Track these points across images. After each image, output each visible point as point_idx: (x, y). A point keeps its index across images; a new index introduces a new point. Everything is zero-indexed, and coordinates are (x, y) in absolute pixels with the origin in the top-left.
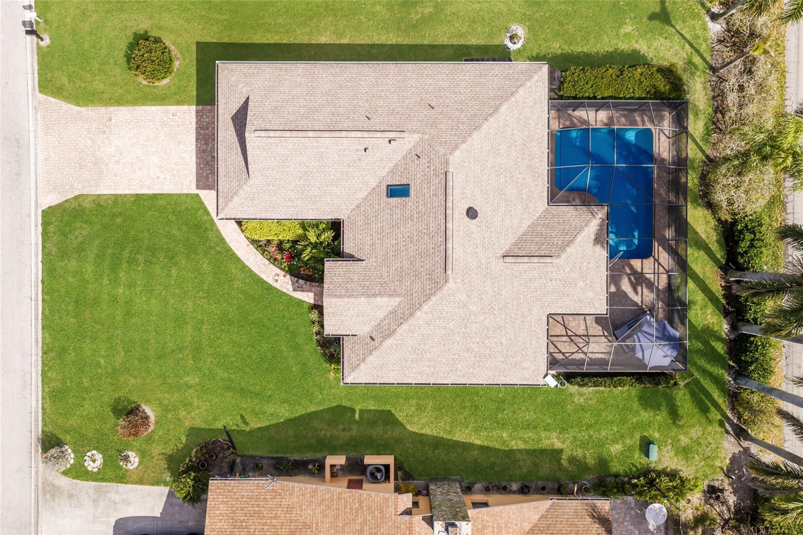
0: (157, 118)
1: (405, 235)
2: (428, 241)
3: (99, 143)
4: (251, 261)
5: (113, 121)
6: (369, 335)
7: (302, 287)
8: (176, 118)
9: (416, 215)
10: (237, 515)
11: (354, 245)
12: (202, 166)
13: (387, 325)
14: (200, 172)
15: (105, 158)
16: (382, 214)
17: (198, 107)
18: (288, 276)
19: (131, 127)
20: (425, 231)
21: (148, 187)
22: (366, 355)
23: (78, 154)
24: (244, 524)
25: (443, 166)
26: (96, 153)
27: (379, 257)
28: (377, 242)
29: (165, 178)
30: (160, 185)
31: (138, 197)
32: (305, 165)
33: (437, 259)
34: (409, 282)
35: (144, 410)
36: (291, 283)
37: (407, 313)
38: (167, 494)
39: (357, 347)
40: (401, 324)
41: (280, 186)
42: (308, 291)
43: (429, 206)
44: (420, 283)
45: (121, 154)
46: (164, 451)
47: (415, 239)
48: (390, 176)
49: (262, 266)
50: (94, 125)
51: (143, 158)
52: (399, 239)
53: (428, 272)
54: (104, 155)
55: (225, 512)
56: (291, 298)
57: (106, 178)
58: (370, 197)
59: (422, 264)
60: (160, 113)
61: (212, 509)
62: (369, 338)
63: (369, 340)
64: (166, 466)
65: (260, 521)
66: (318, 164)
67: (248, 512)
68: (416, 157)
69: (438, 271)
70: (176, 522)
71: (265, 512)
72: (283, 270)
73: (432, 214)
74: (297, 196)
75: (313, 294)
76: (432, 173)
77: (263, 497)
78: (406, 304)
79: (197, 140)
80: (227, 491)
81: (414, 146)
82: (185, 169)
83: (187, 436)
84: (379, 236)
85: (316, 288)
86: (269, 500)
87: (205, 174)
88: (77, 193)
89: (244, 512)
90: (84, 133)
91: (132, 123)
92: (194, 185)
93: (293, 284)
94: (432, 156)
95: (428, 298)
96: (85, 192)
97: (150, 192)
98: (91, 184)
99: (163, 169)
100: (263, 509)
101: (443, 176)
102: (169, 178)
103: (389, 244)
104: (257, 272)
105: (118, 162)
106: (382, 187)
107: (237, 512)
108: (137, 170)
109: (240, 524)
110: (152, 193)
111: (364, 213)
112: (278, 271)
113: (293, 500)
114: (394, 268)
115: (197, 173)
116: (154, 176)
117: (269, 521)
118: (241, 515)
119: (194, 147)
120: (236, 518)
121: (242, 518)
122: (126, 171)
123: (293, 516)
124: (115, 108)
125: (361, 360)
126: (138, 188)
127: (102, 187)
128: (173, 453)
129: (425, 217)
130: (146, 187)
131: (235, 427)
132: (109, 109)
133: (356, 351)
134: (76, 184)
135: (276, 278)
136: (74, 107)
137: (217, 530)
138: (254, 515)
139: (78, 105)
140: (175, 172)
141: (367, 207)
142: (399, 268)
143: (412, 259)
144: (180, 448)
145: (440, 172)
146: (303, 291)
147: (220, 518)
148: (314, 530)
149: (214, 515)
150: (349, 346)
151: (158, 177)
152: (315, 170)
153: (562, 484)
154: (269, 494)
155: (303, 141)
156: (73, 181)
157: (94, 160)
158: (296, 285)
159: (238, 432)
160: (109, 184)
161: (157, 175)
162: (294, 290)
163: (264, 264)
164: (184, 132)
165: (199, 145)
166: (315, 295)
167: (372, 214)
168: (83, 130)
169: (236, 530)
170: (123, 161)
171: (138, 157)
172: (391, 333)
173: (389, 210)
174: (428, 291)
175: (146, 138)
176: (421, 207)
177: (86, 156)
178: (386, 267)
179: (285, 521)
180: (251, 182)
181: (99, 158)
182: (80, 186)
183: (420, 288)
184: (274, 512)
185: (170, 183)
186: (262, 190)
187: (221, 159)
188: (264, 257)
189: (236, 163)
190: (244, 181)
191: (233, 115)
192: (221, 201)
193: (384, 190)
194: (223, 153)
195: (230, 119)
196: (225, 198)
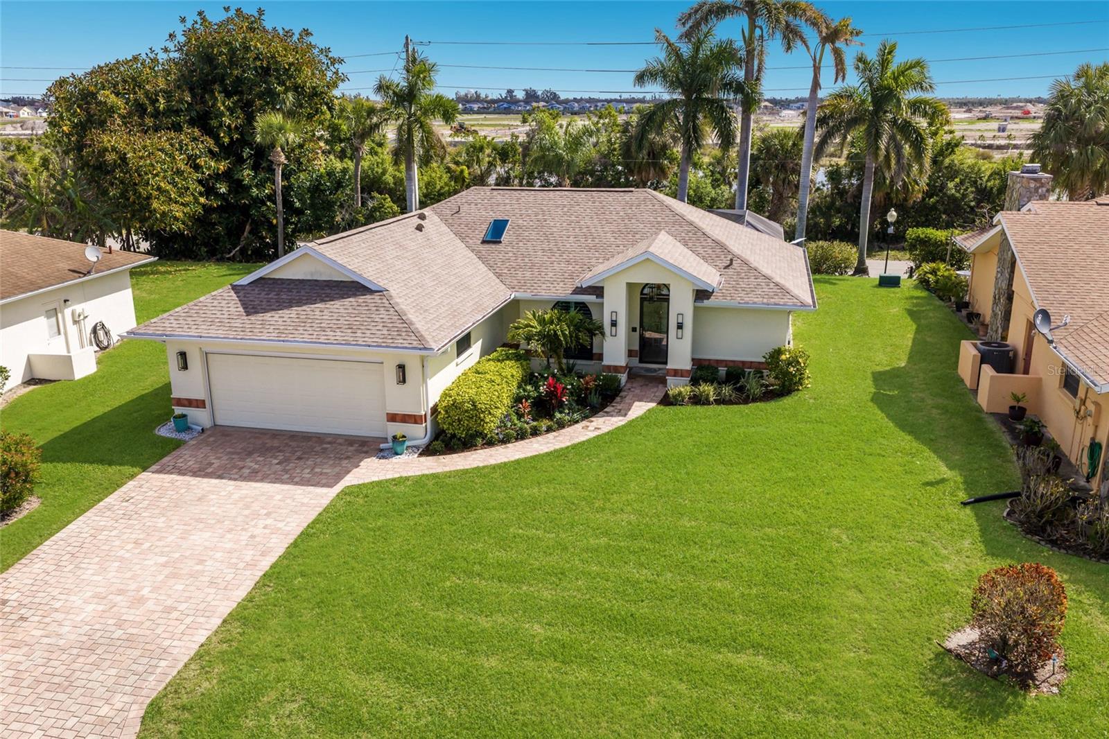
0: (102, 524)
2: (582, 207)
4: (541, 448)
6: (721, 269)
7: (620, 410)
8: (138, 497)
9: (540, 217)
11: (562, 283)
13: (706, 250)
14: (297, 480)
15: (97, 627)
16: (524, 250)
17: (151, 469)
18: (594, 419)
19: (70, 567)
20: (566, 209)
21: (262, 555)
22: (758, 274)
25: (483, 193)
26: (61, 642)
28: (565, 257)
29: (264, 528)
30: (274, 536)
33: (611, 200)
34: (639, 224)
36: (609, 418)
37: (688, 229)
39: (744, 286)
42: (630, 404)
43: (531, 205)
45: (121, 592)
47: (574, 218)
48: (469, 241)
49: (559, 438)
51: (176, 555)
52: (569, 234)
54: (87, 628)
56: (641, 419)
57: (158, 631)
58: (490, 262)
59: (614, 212)
60: (98, 518)
68: (456, 215)
72: (577, 421)
73: (544, 203)
76: (486, 201)
78: (674, 229)
81: (439, 216)
82: (270, 498)
84: (557, 254)
85: (626, 399)
87: (308, 476)
91: (64, 564)
92: (320, 490)
93: (611, 416)
94: (463, 201)
96: (154, 687)
98: (141, 669)
99: (239, 528)
101: (495, 193)
102: (269, 522)
103: (573, 244)
104: (568, 444)
105: (138, 601)
106: (482, 249)
108: (198, 568)
111: (513, 269)
112: (578, 426)
114: (613, 240)
116: (243, 543)
122: (179, 587)
127: (177, 643)
129: (545, 208)
130: (257, 558)
131: (961, 493)
133: (752, 286)
135: (591, 428)
140: (263, 512)
141: (506, 266)
142: (614, 235)
143: (605, 222)
145: (488, 194)
146: (629, 409)
150: (740, 295)
151: (252, 537)
157: (75, 651)
158: (613, 413)
159: (968, 488)
161: (244, 538)
162: (625, 415)
163: (556, 437)
164: (183, 491)
166: (640, 401)
167: (518, 261)
170: (145, 591)
171: (165, 565)
173: (520, 243)
175: (130, 546)
176: (529, 212)
178: (608, 248)
180: (393, 291)
181: (84, 639)
182: (120, 700)
185: (283, 521)
186: (414, 296)
187: (314, 337)
188: (540, 434)
189: (342, 311)
190: (385, 301)
191: (245, 312)
192: (401, 341)
193: (487, 246)
194: (305, 332)
195: (249, 317)
196: (400, 333)
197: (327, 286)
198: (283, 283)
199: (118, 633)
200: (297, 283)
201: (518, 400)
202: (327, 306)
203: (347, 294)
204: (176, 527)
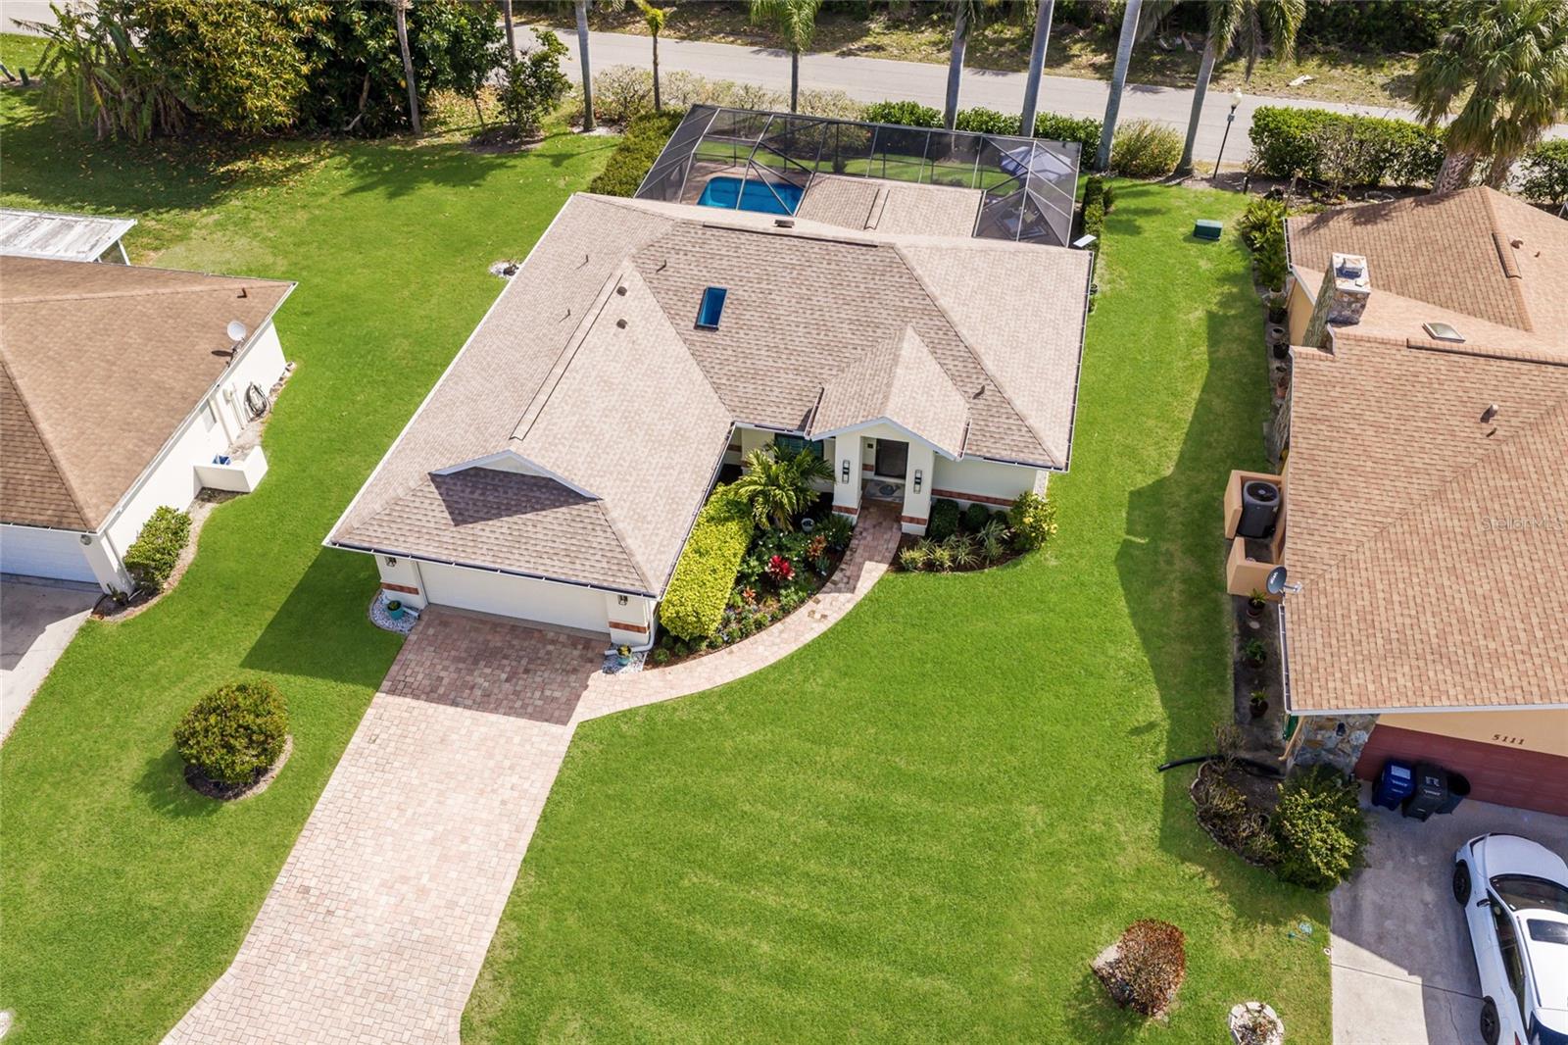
0: (360, 778)
1: (793, 309)
2: (815, 269)
3: (348, 931)
4: (767, 653)
5: (312, 884)
6: (971, 400)
7: (849, 578)
8: (383, 736)
9: (763, 285)
10: (1373, 651)
11: (789, 407)
12: (519, 704)
13: (956, 363)
14: (530, 710)
15: (396, 925)
16: (745, 345)
17: (382, 688)
18: (819, 596)
19: (350, 843)
20: (795, 272)
21: (517, 831)
22: (1011, 411)
23: (349, 999)
24: (1394, 636)
25: (693, 231)
26: (372, 944)
27: (823, 361)
28: (793, 362)
29: (512, 789)
30: (523, 802)
31: (535, 859)
32: (611, 411)
33: (850, 259)
34: (882, 311)
35: (1110, 964)
36: (836, 595)
37: (938, 323)
38: (1351, 946)
39: (993, 429)
40: (957, 335)
41: (634, 464)
42: (860, 569)
43: (752, 261)
44: (888, 292)
45: (405, 880)
46: (1227, 927)
47: (805, 291)
48: (679, 322)
49: (785, 636)
50: (296, 936)
51: (440, 828)
52: (799, 320)
53: (870, 277)
54: (388, 926)
55: (1368, 673)
56: (869, 598)
57: (449, 933)
58: (706, 363)
59: (853, 284)
60: (354, 769)
61: (1364, 699)
62: (976, 401)
63: (980, 402)
64: (1269, 928)
65: (1382, 609)
66: (617, 393)
67: (1364, 633)
68: (661, 272)
69: (871, 258)
70: (1431, 936)
71: (1360, 603)
72: (802, 602)
73: (769, 258)
74: (665, 454)
75: (867, 563)
76: (698, 249)
77: (1324, 611)
78: (922, 322)
79: (454, 704)
80: (1315, 676)
81: (641, 273)
82: (509, 740)
83: (1184, 860)
84: (784, 356)
85: (856, 555)
86: (1330, 599)
87: (540, 703)
88: (454, 1026)
89: (1364, 639)
90: (304, 967)
91: (342, 837)
92: (555, 729)
93: (839, 591)
94: (670, 246)
95: (916, 281)
96: (461, 998)
97: (531, 827)
98: (446, 978)
99: (489, 789)
100: (1353, 608)
101: (709, 232)
102: (515, 779)
103: (802, 339)
104: (794, 648)
105: (422, 892)
106: (695, 338)
107: (1365, 652)
108: (463, 847)
109: (1395, 644)
110: (535, 824)
111: (733, 379)
112: (804, 610)
113: (1327, 556)
114: (849, 336)
115: (531, 717)
116: (497, 812)
117: (1381, 595)
118: (1373, 645)
119: (468, 713)
120: (1381, 652)
121: (1380, 641)
122: (453, 875)
123: (1361, 557)
124: (283, 873)
125: (1020, 422)
126: (509, 856)
127: (467, 948)
128: (1231, 902)
129: (770, 269)
130: (514, 835)
131: (1162, 749)
132: (277, 887)
133: (1001, 430)
134: (428, 1024)
135: (817, 616)
136: (219, 983)
137: (1418, 684)
138: (1369, 622)
139: (220, 968)
140: (507, 763)
141: (724, 372)
142: (852, 326)
143: (841, 302)
144: (1217, 883)
145: (700, 235)
146: (859, 577)
147: (1385, 681)
148: (1390, 520)
149: (1379, 693)
150: (987, 444)
151: (504, 803)
152: (625, 403)
153: (1267, 316)
154: (1315, 602)
155: (565, 387)
156: (417, 1032)
157: (387, 956)
158: (841, 585)
159: (1171, 741)
160: (468, 928)
161: (496, 804)
162: (853, 590)
163: (781, 632)
164: (423, 726)
165: (470, 702)
166: (871, 559)
167: (739, 364)
168: (294, 969)
169: (1412, 648)
170: (425, 880)
171: (433, 842)
172: (974, 357)
173: (741, 331)
174: (903, 280)
175: (395, 814)
176: (751, 275)
177: (365, 976)
178: (844, 350)
179: (1376, 569)
180: (608, 501)
181: (389, 940)
182: (438, 1013)
183: (896, 293)
184: (1358, 589)
185: (527, 778)
186: (629, 494)
187: (531, 566)
188: (766, 627)
189: (556, 527)
190: (600, 515)
191: (453, 520)
192: (622, 580)
193: (701, 333)
194: (521, 558)
195: (458, 528)
196: (620, 567)
197: (535, 485)
198: (486, 476)
199: (416, 935)
200: (502, 476)
201: (741, 579)
202: (540, 518)
203: (559, 500)
204: (430, 785)
